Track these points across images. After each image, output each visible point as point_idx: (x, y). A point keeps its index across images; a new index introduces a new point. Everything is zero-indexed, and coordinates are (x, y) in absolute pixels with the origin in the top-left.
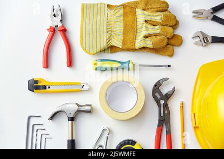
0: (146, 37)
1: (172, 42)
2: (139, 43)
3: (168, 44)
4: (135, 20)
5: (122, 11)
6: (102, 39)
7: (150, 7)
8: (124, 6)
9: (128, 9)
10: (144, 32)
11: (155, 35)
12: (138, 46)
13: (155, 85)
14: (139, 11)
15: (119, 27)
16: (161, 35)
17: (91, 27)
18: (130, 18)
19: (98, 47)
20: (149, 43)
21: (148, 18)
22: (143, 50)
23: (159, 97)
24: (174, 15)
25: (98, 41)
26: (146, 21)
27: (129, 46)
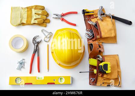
0: (35, 19)
1: (46, 21)
2: (33, 22)
3: (44, 22)
4: (32, 13)
5: (27, 10)
6: (19, 20)
7: (37, 8)
8: (27, 8)
9: (29, 9)
10: (35, 17)
11: (39, 18)
12: (32, 23)
13: (34, 38)
14: (33, 10)
15: (25, 16)
16: (41, 18)
17: (14, 16)
18: (30, 12)
19: (17, 23)
20: (36, 22)
21: (36, 12)
22: (34, 24)
23: (35, 43)
24: (46, 11)
25: (17, 21)
26: (35, 13)
27: (29, 22)
